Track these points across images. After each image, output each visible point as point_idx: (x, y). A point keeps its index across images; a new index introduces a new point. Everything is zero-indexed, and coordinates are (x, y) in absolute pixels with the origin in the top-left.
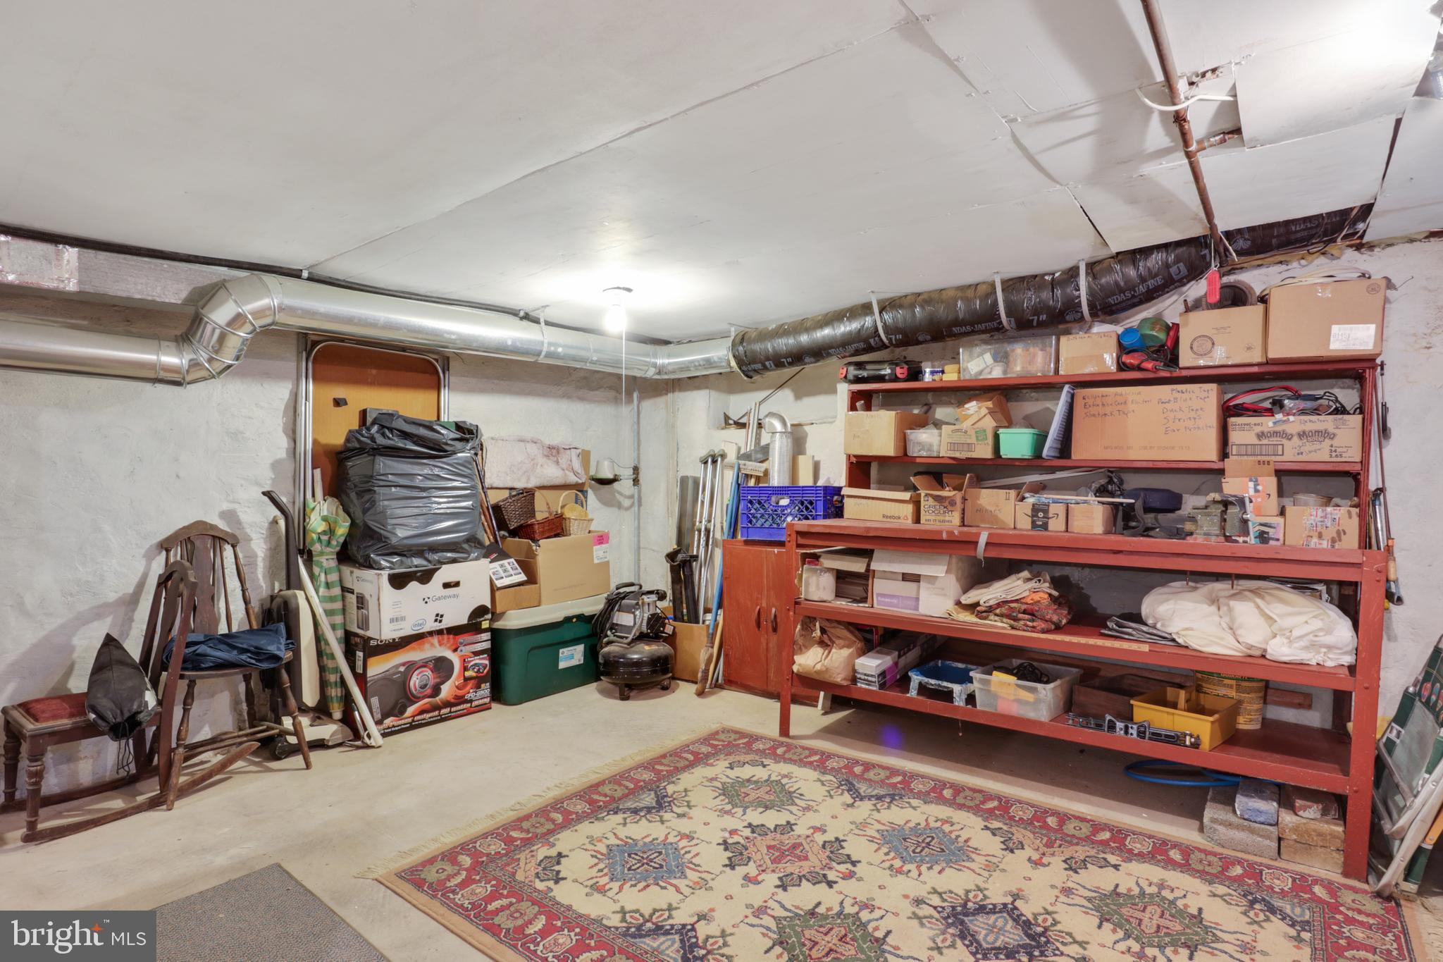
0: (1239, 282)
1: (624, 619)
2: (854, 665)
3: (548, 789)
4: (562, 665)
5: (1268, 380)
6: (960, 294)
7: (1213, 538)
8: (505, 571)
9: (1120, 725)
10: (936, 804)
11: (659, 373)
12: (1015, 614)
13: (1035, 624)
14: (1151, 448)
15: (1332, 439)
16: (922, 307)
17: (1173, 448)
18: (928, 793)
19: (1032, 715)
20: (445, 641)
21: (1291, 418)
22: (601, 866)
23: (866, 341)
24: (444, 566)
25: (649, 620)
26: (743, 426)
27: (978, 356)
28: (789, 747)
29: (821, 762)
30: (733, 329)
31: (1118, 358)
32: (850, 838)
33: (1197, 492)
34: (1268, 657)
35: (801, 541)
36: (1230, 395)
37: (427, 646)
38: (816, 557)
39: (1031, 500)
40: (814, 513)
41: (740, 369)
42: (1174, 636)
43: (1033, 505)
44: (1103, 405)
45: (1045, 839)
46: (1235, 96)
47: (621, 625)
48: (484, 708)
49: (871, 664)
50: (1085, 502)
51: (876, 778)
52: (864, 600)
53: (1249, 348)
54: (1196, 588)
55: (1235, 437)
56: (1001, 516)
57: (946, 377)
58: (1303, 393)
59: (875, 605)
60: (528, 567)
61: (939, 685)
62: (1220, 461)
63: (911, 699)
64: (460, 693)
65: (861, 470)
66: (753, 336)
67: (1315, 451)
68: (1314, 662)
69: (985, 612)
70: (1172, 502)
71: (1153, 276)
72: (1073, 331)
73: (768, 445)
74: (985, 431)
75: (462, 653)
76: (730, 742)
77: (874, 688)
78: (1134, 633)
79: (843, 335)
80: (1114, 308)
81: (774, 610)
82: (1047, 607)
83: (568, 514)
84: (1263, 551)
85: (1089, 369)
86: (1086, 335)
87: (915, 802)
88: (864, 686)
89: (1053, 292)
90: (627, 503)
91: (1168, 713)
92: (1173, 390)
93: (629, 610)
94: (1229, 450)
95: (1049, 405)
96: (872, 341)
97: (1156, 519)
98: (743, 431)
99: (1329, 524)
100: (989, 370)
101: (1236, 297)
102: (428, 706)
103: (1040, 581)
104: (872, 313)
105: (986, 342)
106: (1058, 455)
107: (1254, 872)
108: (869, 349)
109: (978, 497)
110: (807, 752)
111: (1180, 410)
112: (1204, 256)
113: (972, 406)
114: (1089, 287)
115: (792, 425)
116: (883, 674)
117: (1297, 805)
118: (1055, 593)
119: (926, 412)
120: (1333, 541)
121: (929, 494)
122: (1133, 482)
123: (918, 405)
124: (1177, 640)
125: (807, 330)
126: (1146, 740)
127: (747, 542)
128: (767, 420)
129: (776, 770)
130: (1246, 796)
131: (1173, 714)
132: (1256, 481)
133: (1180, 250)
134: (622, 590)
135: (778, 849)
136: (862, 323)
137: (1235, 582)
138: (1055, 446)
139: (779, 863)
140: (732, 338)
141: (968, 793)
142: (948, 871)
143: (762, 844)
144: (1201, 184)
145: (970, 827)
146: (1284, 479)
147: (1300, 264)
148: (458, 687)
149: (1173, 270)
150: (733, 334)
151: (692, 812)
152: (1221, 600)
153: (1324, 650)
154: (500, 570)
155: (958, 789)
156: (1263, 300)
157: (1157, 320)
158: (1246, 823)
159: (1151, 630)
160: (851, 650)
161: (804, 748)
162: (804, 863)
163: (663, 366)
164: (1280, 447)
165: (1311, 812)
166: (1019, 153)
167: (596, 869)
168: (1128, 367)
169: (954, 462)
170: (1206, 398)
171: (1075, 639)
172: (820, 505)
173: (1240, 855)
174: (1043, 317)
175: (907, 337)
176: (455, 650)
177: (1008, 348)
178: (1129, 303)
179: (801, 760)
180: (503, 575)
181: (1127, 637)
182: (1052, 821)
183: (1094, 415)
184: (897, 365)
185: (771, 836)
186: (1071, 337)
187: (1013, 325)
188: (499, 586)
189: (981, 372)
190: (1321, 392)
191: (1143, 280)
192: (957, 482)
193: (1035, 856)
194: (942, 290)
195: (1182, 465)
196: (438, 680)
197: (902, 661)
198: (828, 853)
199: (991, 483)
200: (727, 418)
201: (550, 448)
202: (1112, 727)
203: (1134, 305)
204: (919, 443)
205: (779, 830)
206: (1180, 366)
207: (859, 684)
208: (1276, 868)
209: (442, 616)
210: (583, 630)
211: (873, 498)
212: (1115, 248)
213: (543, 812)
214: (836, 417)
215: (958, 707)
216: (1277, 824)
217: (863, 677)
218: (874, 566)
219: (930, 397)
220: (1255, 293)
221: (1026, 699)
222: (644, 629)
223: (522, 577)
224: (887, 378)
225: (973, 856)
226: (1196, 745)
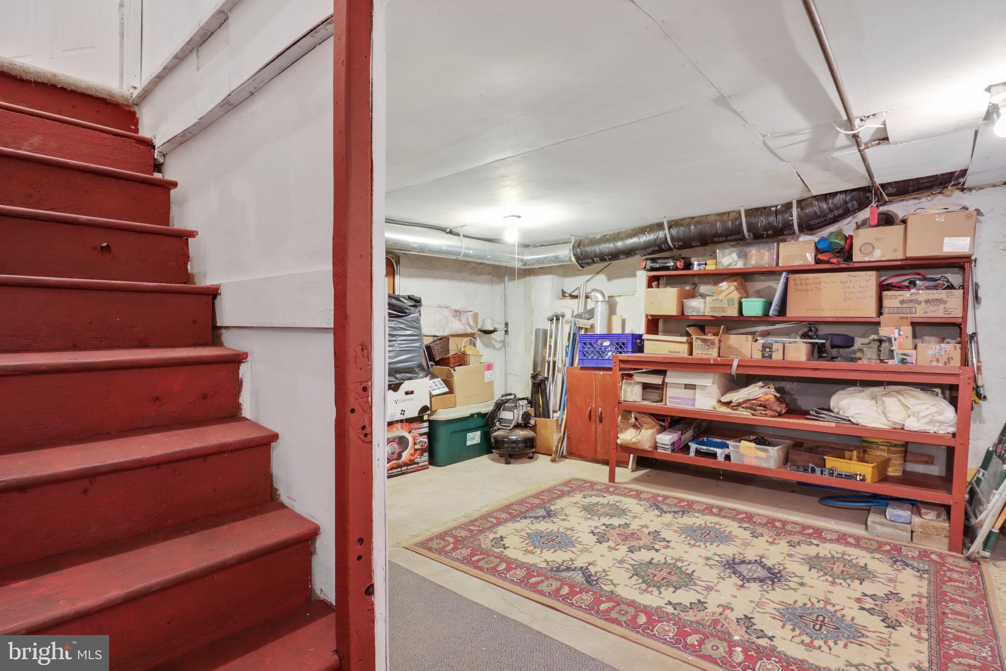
0: (889, 211)
1: (506, 415)
2: (655, 439)
3: (482, 507)
4: (469, 443)
5: (907, 269)
6: (719, 218)
7: (873, 361)
8: (436, 385)
9: (818, 470)
10: (709, 515)
11: (525, 265)
12: (754, 407)
13: (766, 412)
14: (835, 309)
15: (945, 303)
16: (695, 226)
17: (849, 310)
18: (704, 510)
19: (765, 465)
20: (404, 427)
21: (921, 292)
22: (527, 542)
23: (659, 246)
24: (406, 382)
25: (523, 415)
26: (576, 297)
27: (728, 255)
28: (616, 488)
29: (638, 495)
30: (573, 238)
31: (816, 256)
32: (663, 530)
33: (864, 336)
34: (905, 429)
35: (623, 366)
36: (884, 278)
37: (395, 429)
38: (630, 376)
39: (761, 341)
40: (625, 350)
41: (577, 262)
42: (850, 418)
43: (763, 344)
44: (806, 284)
45: (775, 533)
46: (885, 125)
47: (505, 419)
48: (424, 468)
49: (666, 439)
50: (795, 342)
51: (672, 503)
52: (661, 401)
53: (895, 251)
54: (863, 391)
55: (887, 303)
56: (743, 351)
57: (708, 268)
58: (928, 276)
59: (668, 404)
60: (448, 383)
61: (708, 449)
62: (877, 317)
63: (691, 457)
64: (412, 458)
65: (653, 324)
66: (586, 242)
67: (935, 311)
68: (932, 431)
69: (736, 406)
70: (849, 342)
71: (837, 208)
72: (788, 240)
73: (594, 308)
74: (733, 300)
75: (413, 434)
76: (580, 486)
77: (668, 452)
78: (826, 417)
79: (645, 242)
80: (814, 227)
81: (600, 409)
82: (774, 403)
83: (468, 352)
84: (904, 368)
85: (798, 263)
86: (796, 243)
87: (697, 515)
88: (661, 451)
89: (776, 217)
90: (498, 345)
91: (846, 463)
92: (849, 275)
93: (510, 409)
94: (883, 310)
95: (772, 284)
96: (663, 246)
97: (839, 352)
98: (576, 301)
99: (943, 354)
100: (735, 263)
101: (887, 220)
102: (395, 465)
103: (769, 388)
104: (663, 229)
105: (733, 246)
106: (777, 314)
107: (898, 549)
108: (661, 250)
109: (728, 339)
110: (628, 490)
111: (853, 287)
112: (868, 197)
113: (724, 285)
114: (799, 215)
115: (608, 297)
116: (673, 444)
117: (922, 512)
118: (778, 395)
119: (694, 289)
120: (946, 363)
121: (699, 338)
122: (824, 330)
123: (688, 284)
124: (852, 420)
125: (622, 239)
126: (834, 478)
127: (582, 368)
128: (593, 293)
129: (612, 499)
130: (893, 508)
131: (850, 463)
132: (899, 329)
133: (854, 193)
134: (504, 398)
135: (624, 535)
136: (657, 235)
137: (886, 387)
138: (776, 309)
139: (626, 541)
140: (573, 243)
141: (727, 510)
142: (721, 546)
143: (614, 533)
144: (867, 163)
145: (731, 526)
146: (917, 328)
147: (927, 199)
148: (411, 455)
149: (850, 205)
150: (573, 241)
151: (569, 518)
152: (878, 397)
153: (938, 424)
154: (433, 385)
155: (721, 509)
156: (904, 222)
157: (839, 233)
158: (892, 523)
159: (836, 415)
160: (653, 430)
161: (625, 488)
162: (640, 541)
163: (527, 261)
164: (914, 309)
165: (930, 516)
166: (766, 149)
167: (524, 543)
168: (821, 261)
169: (713, 319)
170: (870, 280)
171: (791, 421)
172: (630, 346)
173: (889, 541)
174: (770, 232)
175: (686, 243)
176: (410, 432)
177: (747, 249)
178: (823, 224)
179: (625, 494)
180: (435, 388)
181: (822, 419)
182: (778, 524)
183: (800, 290)
184: (677, 260)
185: (617, 529)
186: (786, 243)
187: (752, 237)
188: (434, 394)
189: (730, 265)
190: (939, 276)
191: (831, 210)
192: (714, 331)
193: (771, 540)
194: (707, 216)
195: (854, 320)
196: (401, 450)
197: (683, 437)
198: (652, 537)
199: (735, 331)
200: (563, 293)
201: (456, 311)
202: (813, 471)
203: (826, 225)
204: (691, 307)
205: (621, 527)
206: (854, 261)
207: (659, 450)
208: (910, 547)
209: (404, 411)
210: (481, 422)
211: (663, 341)
212: (815, 193)
213: (484, 517)
214: (635, 291)
215: (720, 461)
216: (910, 523)
217: (661, 446)
218: (667, 380)
219: (696, 279)
220: (899, 218)
221: (762, 456)
222: (520, 421)
223: (446, 390)
224: (671, 268)
225: (735, 539)
226: (863, 480)
